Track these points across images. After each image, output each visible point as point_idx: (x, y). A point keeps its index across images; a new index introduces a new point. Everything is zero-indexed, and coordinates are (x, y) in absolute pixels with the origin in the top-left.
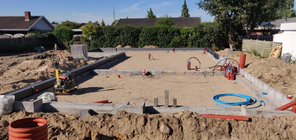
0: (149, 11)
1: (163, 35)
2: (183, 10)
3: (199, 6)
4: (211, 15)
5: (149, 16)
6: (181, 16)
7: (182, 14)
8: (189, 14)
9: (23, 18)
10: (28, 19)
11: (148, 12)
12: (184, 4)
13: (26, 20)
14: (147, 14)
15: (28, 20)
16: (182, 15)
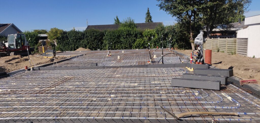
1: (126, 37)
2: (147, 17)
3: (159, 7)
5: (116, 23)
7: (145, 21)
8: (152, 20)
12: (147, 12)
14: (114, 21)
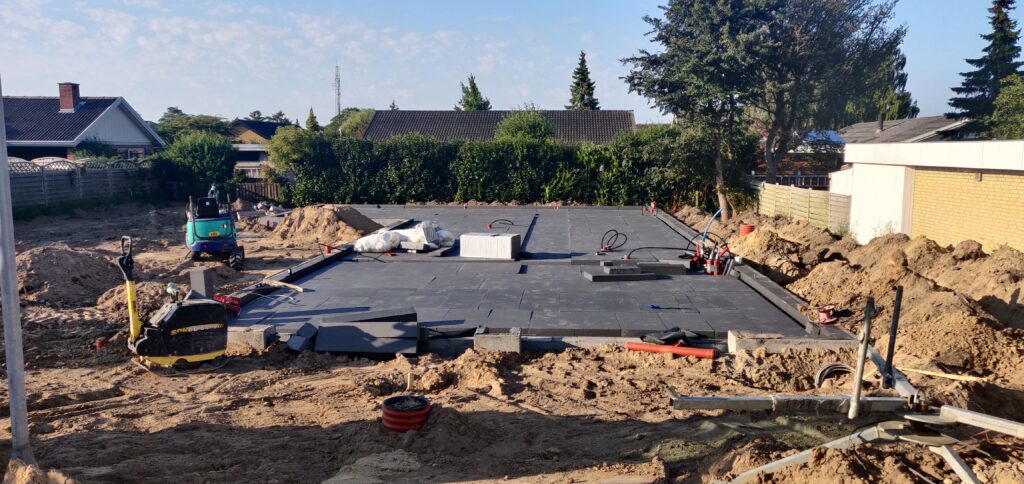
0: (467, 84)
2: (576, 84)
3: (628, 85)
4: (664, 110)
5: (467, 103)
6: (570, 104)
7: (572, 97)
8: (595, 97)
9: (50, 104)
10: (69, 108)
11: (465, 90)
12: (579, 66)
13: (63, 111)
14: (460, 95)
15: (71, 111)
16: (573, 101)
